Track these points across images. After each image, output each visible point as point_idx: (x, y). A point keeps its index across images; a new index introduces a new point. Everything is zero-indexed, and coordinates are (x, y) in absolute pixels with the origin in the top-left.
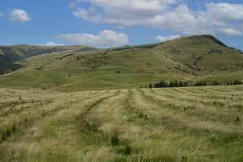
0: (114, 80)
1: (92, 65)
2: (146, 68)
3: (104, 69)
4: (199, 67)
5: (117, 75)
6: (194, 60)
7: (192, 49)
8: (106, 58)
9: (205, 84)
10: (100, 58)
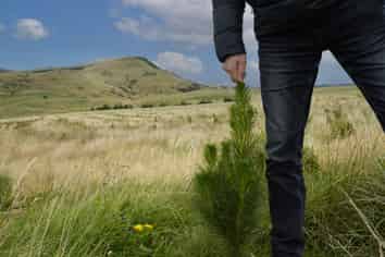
0: (42, 106)
1: (12, 89)
2: (76, 92)
3: (27, 95)
4: (134, 90)
5: (45, 101)
6: (128, 84)
7: (125, 72)
8: (27, 81)
9: (151, 106)
10: (20, 81)
